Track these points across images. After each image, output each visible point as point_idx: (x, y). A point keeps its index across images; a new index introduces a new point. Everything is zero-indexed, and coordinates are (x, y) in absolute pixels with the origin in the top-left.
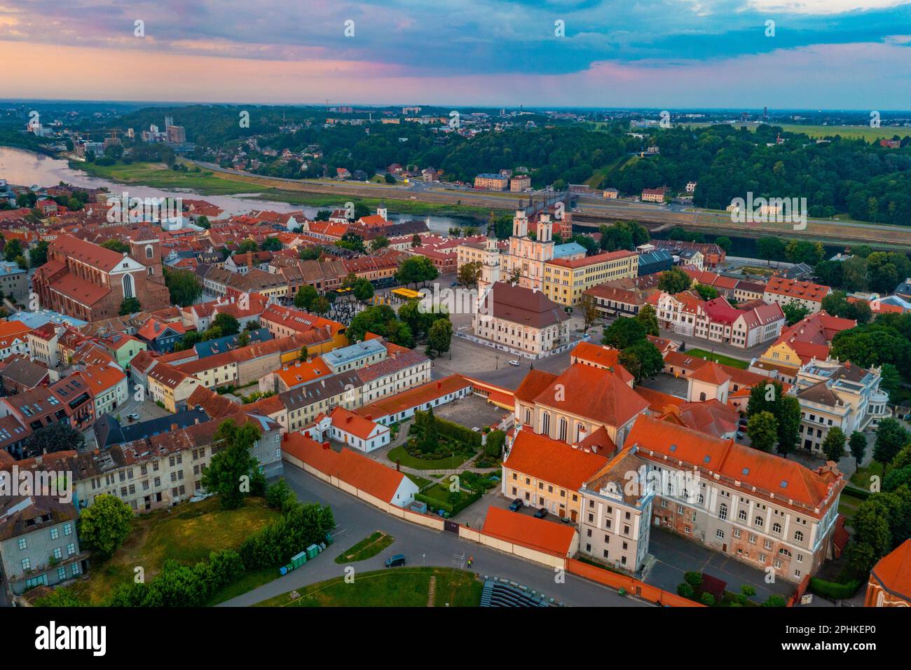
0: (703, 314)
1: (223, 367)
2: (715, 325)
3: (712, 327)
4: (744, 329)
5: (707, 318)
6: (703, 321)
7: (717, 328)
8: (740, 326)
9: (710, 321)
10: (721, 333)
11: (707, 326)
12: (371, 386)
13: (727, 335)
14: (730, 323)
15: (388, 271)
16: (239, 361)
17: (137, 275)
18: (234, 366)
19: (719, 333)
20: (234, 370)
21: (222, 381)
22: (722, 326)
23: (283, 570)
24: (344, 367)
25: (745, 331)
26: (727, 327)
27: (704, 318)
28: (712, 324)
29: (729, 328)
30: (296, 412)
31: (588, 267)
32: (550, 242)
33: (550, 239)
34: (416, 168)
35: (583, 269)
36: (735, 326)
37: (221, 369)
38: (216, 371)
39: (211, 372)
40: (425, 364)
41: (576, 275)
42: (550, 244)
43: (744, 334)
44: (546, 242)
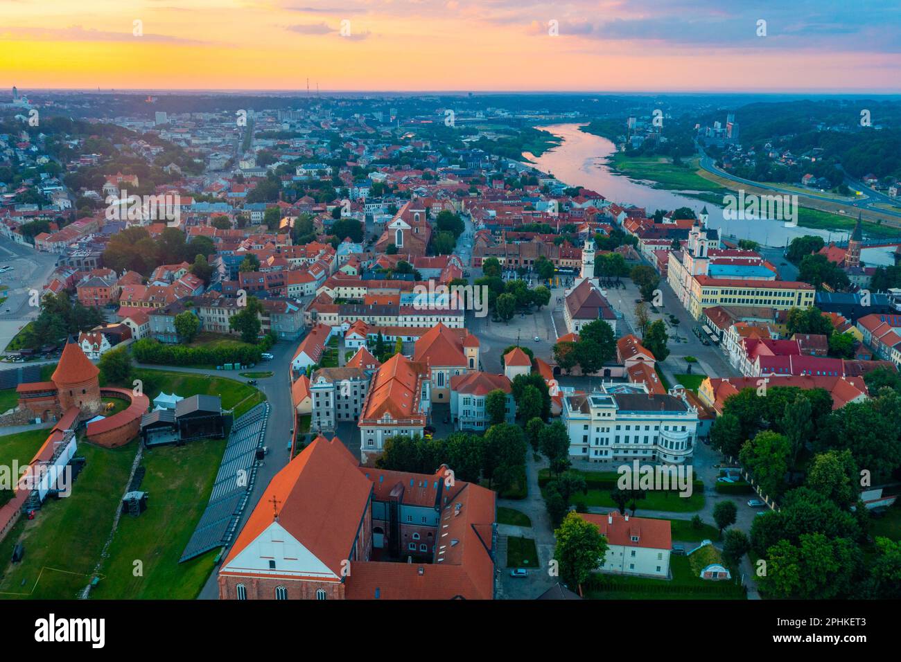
0: (745, 348)
1: (357, 288)
5: (746, 353)
6: (744, 355)
7: (748, 365)
9: (747, 357)
10: (749, 370)
12: (405, 319)
16: (369, 287)
17: (406, 231)
18: (365, 289)
20: (365, 292)
21: (356, 296)
23: (218, 367)
24: (409, 305)
27: (744, 352)
28: (747, 360)
30: (345, 317)
31: (725, 288)
32: (704, 258)
35: (719, 289)
37: (356, 289)
38: (352, 289)
39: (349, 289)
41: (705, 293)
42: (704, 261)
44: (697, 258)
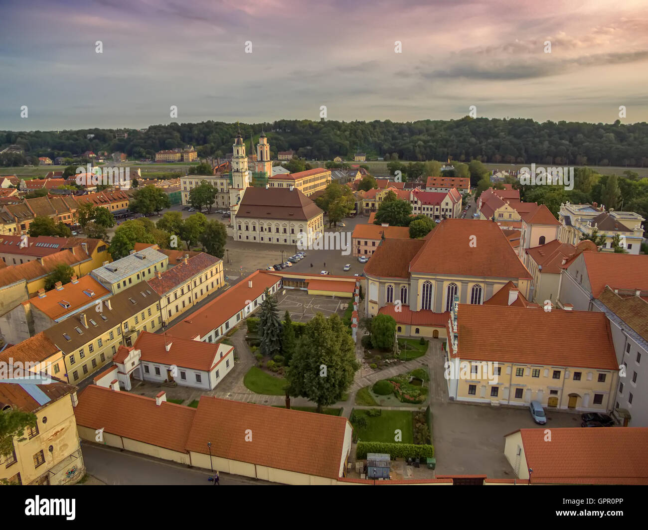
0: (416, 199)
2: (426, 206)
3: (424, 208)
4: (450, 206)
5: (419, 202)
6: (415, 205)
7: (428, 209)
8: (447, 204)
9: (422, 204)
10: (432, 213)
11: (420, 209)
12: (168, 299)
13: (437, 213)
14: (438, 204)
15: (120, 204)
19: (430, 212)
22: (432, 207)
24: (124, 282)
25: (452, 208)
26: (436, 207)
27: (416, 202)
28: (423, 206)
29: (438, 207)
30: (76, 353)
32: (269, 161)
33: (269, 159)
34: (106, 154)
35: (301, 180)
36: (443, 205)
40: (217, 266)
43: (450, 210)
